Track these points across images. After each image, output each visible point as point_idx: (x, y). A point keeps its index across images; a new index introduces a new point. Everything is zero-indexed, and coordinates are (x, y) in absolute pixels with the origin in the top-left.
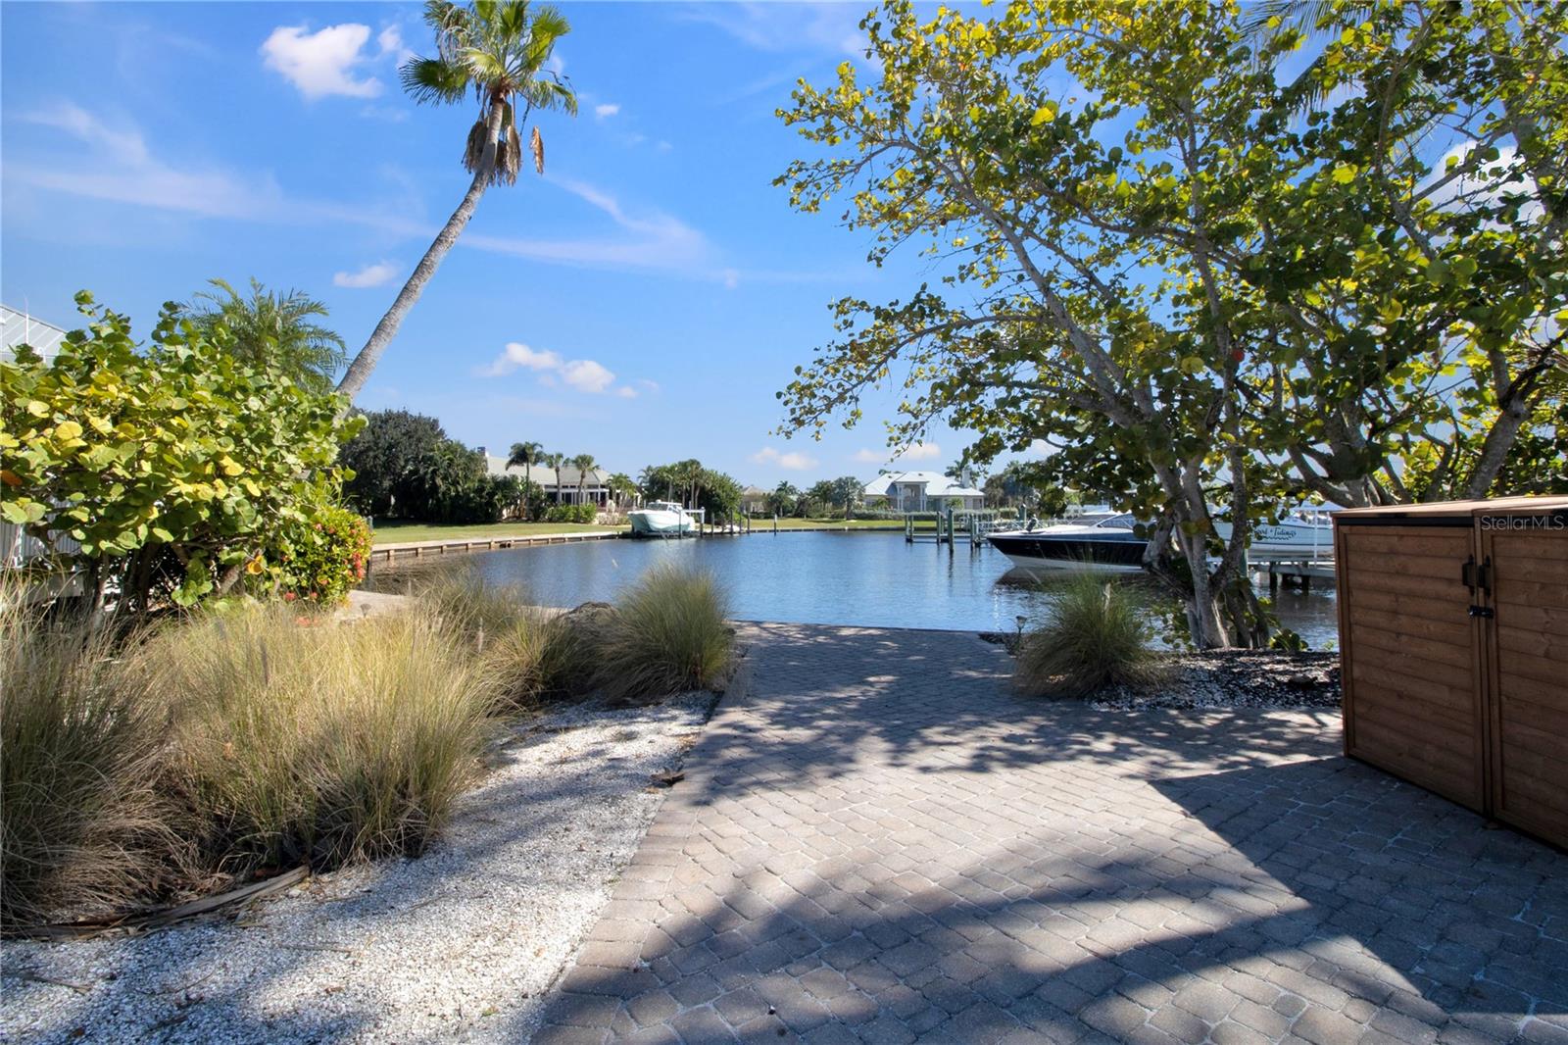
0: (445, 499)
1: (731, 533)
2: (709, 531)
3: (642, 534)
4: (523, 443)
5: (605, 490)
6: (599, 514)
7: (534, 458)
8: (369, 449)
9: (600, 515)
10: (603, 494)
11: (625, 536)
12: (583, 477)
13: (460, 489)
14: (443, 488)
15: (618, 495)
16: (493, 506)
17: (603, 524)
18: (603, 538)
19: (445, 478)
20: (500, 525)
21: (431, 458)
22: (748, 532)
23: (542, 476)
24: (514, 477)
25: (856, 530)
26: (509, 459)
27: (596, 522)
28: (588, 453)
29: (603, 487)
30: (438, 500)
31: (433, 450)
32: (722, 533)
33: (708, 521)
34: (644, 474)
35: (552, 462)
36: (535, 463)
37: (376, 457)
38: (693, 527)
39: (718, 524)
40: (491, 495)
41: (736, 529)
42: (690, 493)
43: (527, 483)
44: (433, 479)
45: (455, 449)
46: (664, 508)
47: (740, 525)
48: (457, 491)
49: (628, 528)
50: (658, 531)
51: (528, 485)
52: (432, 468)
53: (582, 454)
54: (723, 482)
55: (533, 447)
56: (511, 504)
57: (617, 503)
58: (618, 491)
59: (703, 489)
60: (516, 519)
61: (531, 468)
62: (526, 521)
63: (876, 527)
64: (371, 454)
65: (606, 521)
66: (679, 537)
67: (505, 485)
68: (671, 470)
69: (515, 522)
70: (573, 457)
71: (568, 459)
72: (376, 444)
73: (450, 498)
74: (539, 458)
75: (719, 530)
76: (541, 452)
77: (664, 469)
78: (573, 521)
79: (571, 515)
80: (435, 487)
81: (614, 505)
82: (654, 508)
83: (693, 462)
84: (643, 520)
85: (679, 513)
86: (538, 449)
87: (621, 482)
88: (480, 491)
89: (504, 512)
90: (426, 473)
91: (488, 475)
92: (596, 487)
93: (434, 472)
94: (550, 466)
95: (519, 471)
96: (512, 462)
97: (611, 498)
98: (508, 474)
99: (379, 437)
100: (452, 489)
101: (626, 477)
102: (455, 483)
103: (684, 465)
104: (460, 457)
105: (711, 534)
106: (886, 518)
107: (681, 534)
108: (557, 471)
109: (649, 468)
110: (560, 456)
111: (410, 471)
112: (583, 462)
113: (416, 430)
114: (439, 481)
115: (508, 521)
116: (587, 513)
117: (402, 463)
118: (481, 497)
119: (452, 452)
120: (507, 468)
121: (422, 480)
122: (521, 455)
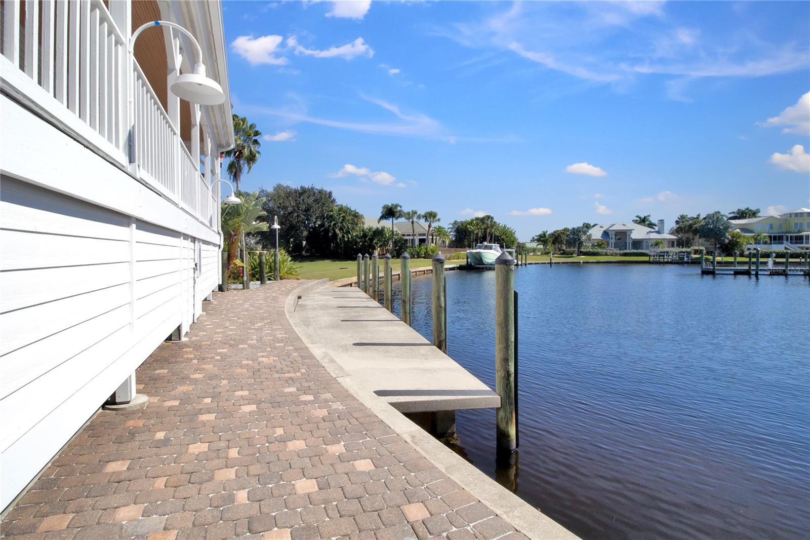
0: (341, 243)
4: (390, 205)
7: (396, 215)
13: (350, 236)
14: (340, 235)
19: (341, 229)
21: (331, 216)
25: (588, 263)
26: (380, 216)
28: (433, 210)
30: (337, 243)
35: (409, 216)
36: (397, 218)
43: (392, 232)
44: (334, 229)
48: (348, 238)
52: (333, 223)
53: (429, 210)
55: (396, 207)
56: (382, 246)
63: (602, 261)
67: (378, 234)
68: (470, 223)
70: (423, 213)
73: (344, 242)
74: (399, 215)
76: (401, 211)
79: (422, 253)
80: (335, 234)
86: (399, 209)
89: (376, 251)
90: (330, 226)
91: (366, 226)
93: (334, 225)
96: (381, 218)
98: (380, 226)
100: (346, 236)
102: (347, 232)
104: (349, 215)
106: (606, 255)
108: (413, 222)
110: (414, 213)
111: (319, 225)
112: (430, 216)
114: (337, 231)
119: (344, 213)
120: (379, 222)
121: (327, 231)
122: (389, 213)
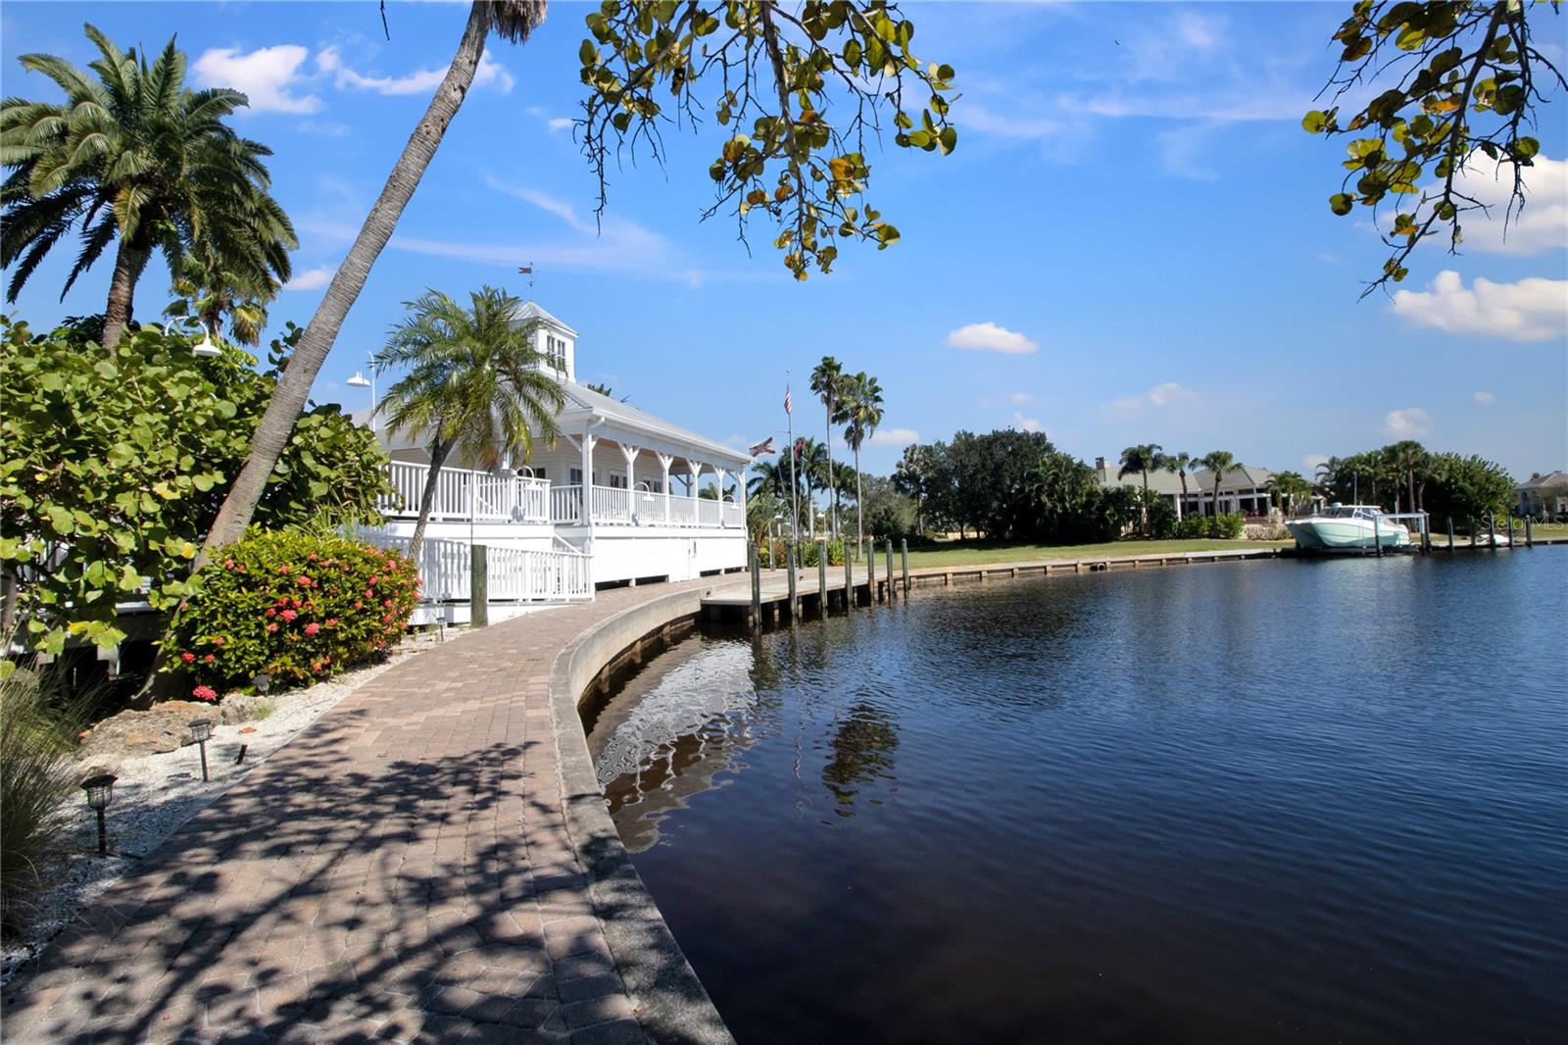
0: (1050, 518)
1: (1492, 545)
2: (1444, 544)
3: (1313, 551)
4: (1135, 446)
5: (1264, 495)
6: (1246, 527)
7: (1150, 463)
8: (976, 472)
9: (1248, 529)
10: (1262, 501)
11: (1286, 554)
12: (1218, 480)
13: (1068, 505)
14: (1049, 504)
15: (1286, 501)
16: (1105, 521)
17: (1254, 539)
18: (1249, 557)
19: (1049, 496)
20: (1114, 543)
21: (1035, 475)
22: (1529, 544)
23: (1162, 482)
24: (1131, 489)
26: (1121, 467)
27: (1243, 536)
28: (1222, 450)
29: (1260, 491)
30: (1045, 518)
31: (1038, 466)
32: (1472, 547)
33: (1437, 526)
34: (1327, 470)
35: (1172, 464)
36: (1154, 468)
37: (984, 479)
38: (1404, 536)
39: (1463, 534)
40: (1102, 509)
41: (1500, 539)
42: (1407, 490)
43: (1146, 494)
44: (1038, 496)
45: (1063, 464)
46: (1349, 514)
47: (1510, 534)
48: (1065, 508)
49: (1290, 543)
50: (1340, 546)
51: (1147, 495)
52: (1036, 486)
53: (1213, 450)
54: (1470, 471)
55: (1149, 450)
56: (1129, 519)
57: (1285, 512)
58: (1285, 495)
59: (1431, 482)
60: (1137, 536)
61: (1149, 475)
62: (1148, 539)
64: (979, 476)
65: (1250, 537)
66: (1378, 555)
67: (1119, 499)
68: (1368, 460)
69: (1134, 539)
70: (1202, 456)
71: (1196, 460)
72: (984, 466)
73: (1058, 515)
74: (1157, 463)
75: (1467, 542)
76: (1160, 455)
77: (1359, 460)
78: (1210, 537)
79: (1205, 528)
80: (1040, 504)
81: (1280, 513)
82: (1333, 514)
83: (1406, 446)
84: (1310, 532)
85: (1374, 519)
86: (1155, 452)
87: (1287, 483)
88: (1089, 504)
89: (1123, 528)
90: (1031, 491)
92: (1250, 491)
93: (1039, 489)
94: (1172, 469)
95: (1134, 480)
96: (1125, 471)
97: (1275, 504)
98: (1122, 484)
99: (985, 459)
100: (1059, 505)
101: (1296, 476)
102: (1062, 500)
103: (1392, 452)
104: (1067, 470)
105: (1449, 548)
107: (1384, 549)
108: (1182, 475)
109: (1333, 461)
110: (1184, 457)
111: (1017, 490)
112: (1216, 461)
113: (1021, 448)
114: (1044, 498)
115: (1126, 538)
116: (1228, 525)
117: (1008, 482)
118: (1091, 513)
119: (1057, 466)
120: (1120, 478)
121: (1028, 498)
122: (1135, 461)
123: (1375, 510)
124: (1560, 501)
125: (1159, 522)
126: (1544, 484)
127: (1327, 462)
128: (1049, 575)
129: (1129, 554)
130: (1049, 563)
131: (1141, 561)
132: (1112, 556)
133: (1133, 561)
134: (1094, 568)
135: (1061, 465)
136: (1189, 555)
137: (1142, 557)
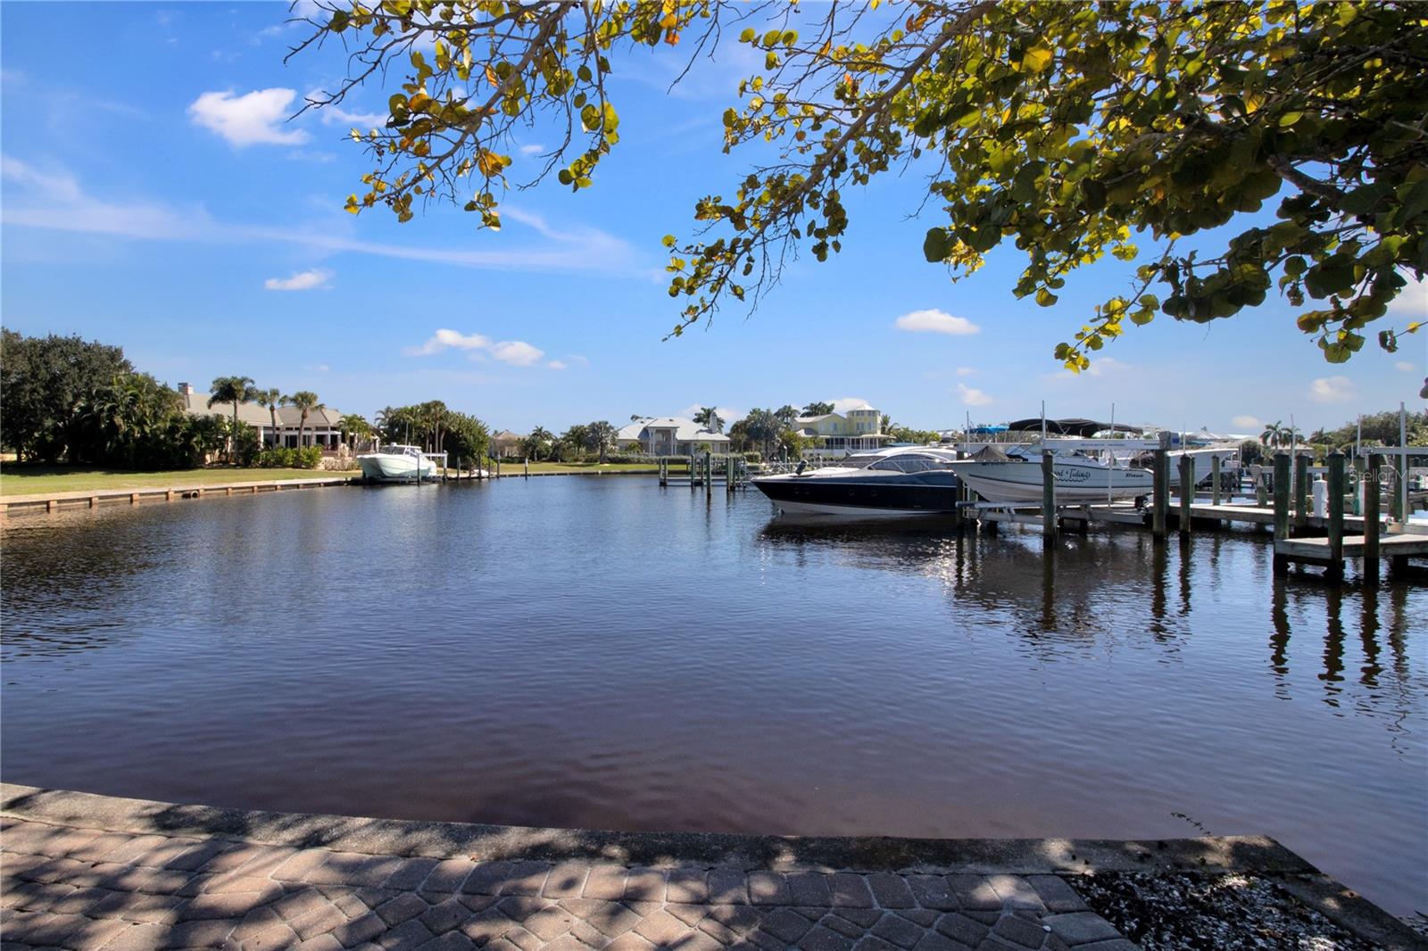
0: (127, 441)
1: (480, 477)
2: (454, 476)
3: (375, 480)
4: (229, 377)
5: (336, 433)
6: (324, 459)
7: (242, 395)
8: (23, 381)
9: (326, 460)
10: (334, 438)
11: (355, 482)
12: (304, 417)
13: (147, 430)
14: (124, 428)
15: (352, 439)
16: (191, 449)
17: (330, 469)
18: (327, 485)
19: (127, 417)
20: (200, 471)
21: (109, 393)
22: (498, 477)
23: (253, 415)
24: (219, 418)
25: (609, 473)
26: (210, 396)
27: (321, 467)
28: (310, 391)
29: (333, 429)
30: (118, 441)
31: (111, 384)
32: (469, 478)
33: (452, 465)
34: (383, 416)
35: (263, 399)
36: (245, 400)
37: (33, 391)
38: (434, 471)
39: (464, 469)
40: (188, 436)
41: (484, 473)
42: (434, 436)
43: (235, 424)
44: (110, 417)
45: (141, 385)
46: (401, 451)
47: (489, 470)
48: (143, 432)
49: (358, 473)
50: (394, 476)
51: (236, 426)
52: (108, 405)
53: (302, 391)
54: (471, 426)
55: (242, 381)
56: (215, 448)
57: (351, 447)
58: (352, 434)
59: (448, 431)
60: (223, 464)
61: (240, 407)
62: (234, 467)
63: (629, 470)
64: (28, 387)
65: (330, 467)
66: (419, 484)
67: (206, 428)
68: (411, 412)
69: (221, 468)
70: (292, 395)
71: (285, 397)
72: (34, 375)
73: (135, 440)
74: (249, 396)
75: (466, 475)
76: (252, 389)
77: (405, 411)
78: (293, 467)
79: (290, 459)
80: (113, 428)
81: (347, 448)
82: (388, 451)
83: (437, 404)
84: (375, 465)
85: (417, 456)
86: (248, 385)
87: (355, 424)
88: (172, 431)
89: (208, 457)
90: (102, 411)
91: (186, 414)
92: (325, 429)
93: (112, 409)
94: (263, 403)
95: (224, 410)
96: (215, 399)
97: (343, 441)
98: (211, 413)
99: (38, 367)
100: (136, 429)
101: (360, 419)
102: (141, 423)
103: (427, 407)
104: (148, 392)
105: (457, 479)
107: (421, 479)
108: (272, 409)
109: (388, 410)
110: (275, 393)
111: (81, 408)
112: (303, 400)
113: (90, 361)
114: (118, 420)
115: (211, 466)
116: (309, 457)
117: (70, 399)
118: (174, 439)
119: (137, 387)
120: (209, 407)
121: (96, 419)
122: (227, 392)
123: (418, 449)
124: (507, 449)
125: (247, 453)
126: (500, 438)
127: (384, 410)
128: (136, 504)
129: (223, 482)
130: (135, 491)
131: (233, 489)
132: (205, 484)
133: (227, 489)
134: (186, 496)
135: (142, 386)
136: (279, 483)
137: (235, 485)
